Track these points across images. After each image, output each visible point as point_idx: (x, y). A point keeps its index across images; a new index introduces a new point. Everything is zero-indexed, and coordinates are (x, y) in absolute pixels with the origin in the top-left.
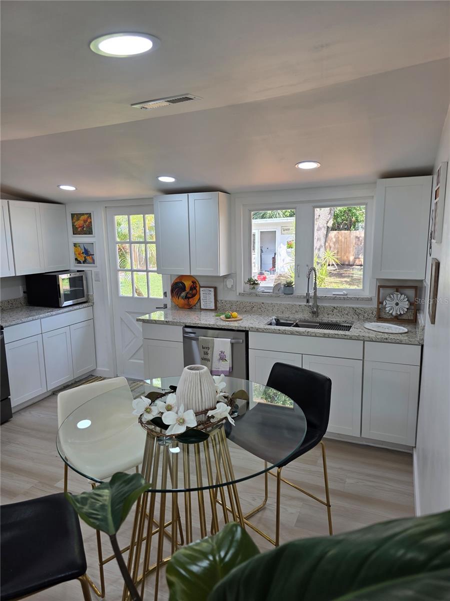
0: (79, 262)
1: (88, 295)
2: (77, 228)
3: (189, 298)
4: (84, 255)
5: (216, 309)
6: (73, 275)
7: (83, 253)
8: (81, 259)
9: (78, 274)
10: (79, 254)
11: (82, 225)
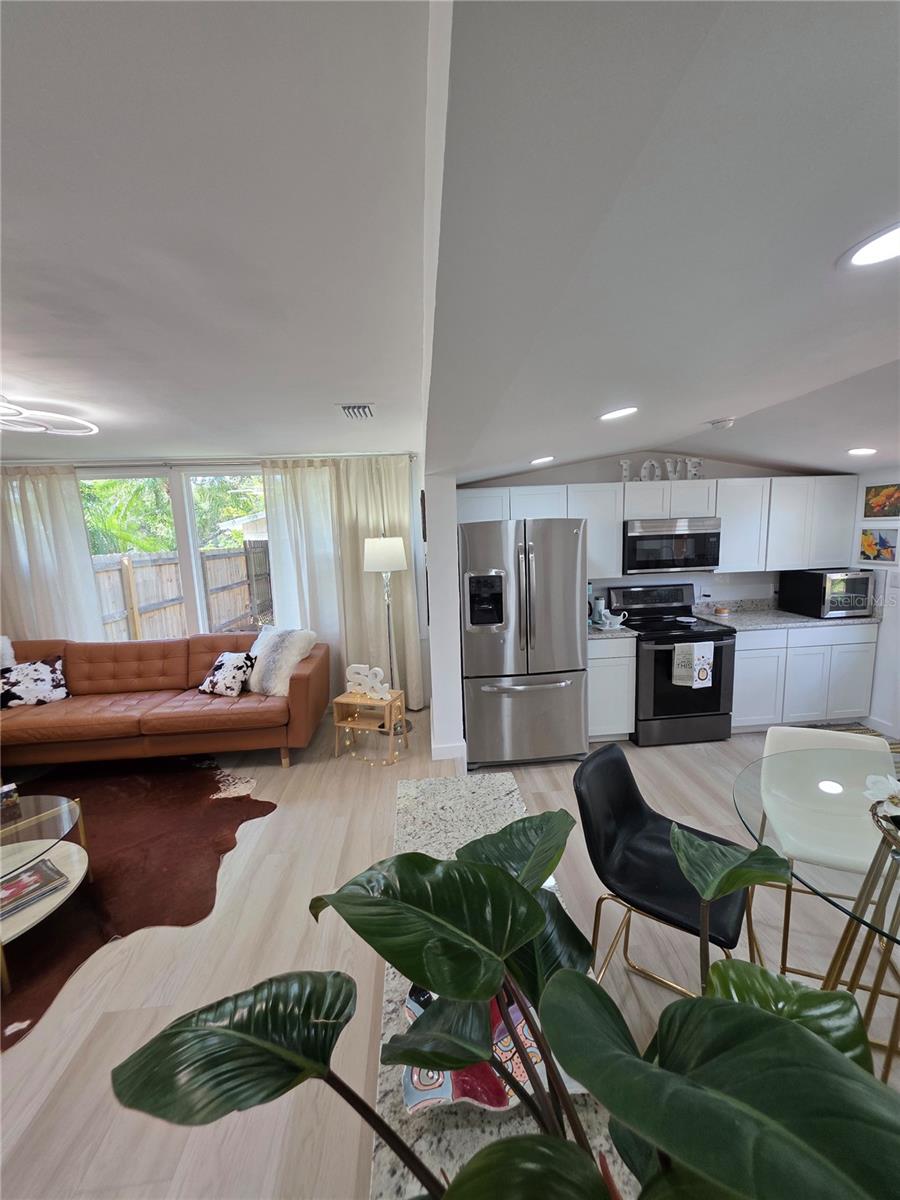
0: (868, 558)
1: (873, 607)
4: (878, 547)
6: (850, 575)
7: (876, 544)
8: (872, 553)
9: (862, 575)
10: (869, 546)
11: (883, 503)
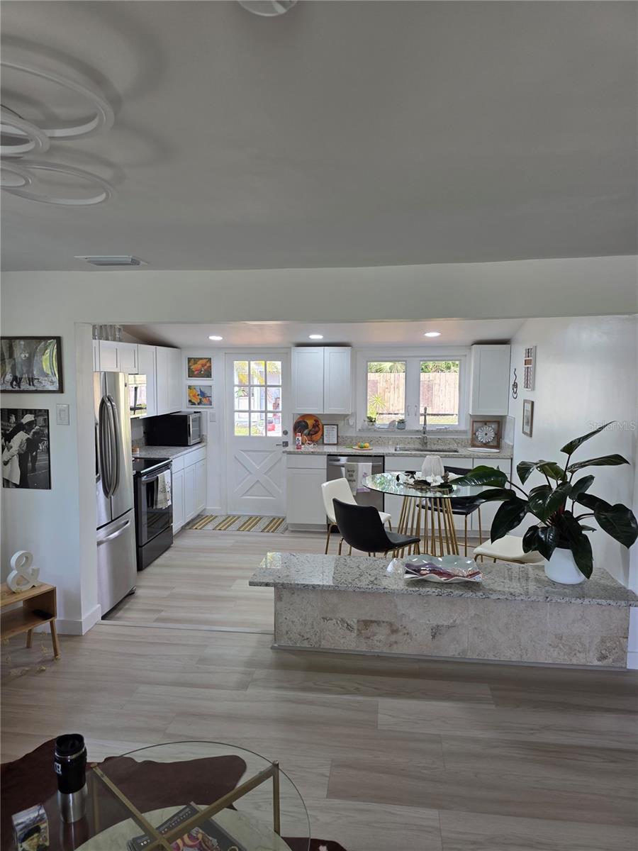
0: (194, 404)
3: (312, 434)
4: (200, 397)
5: (339, 443)
7: (198, 395)
10: (194, 396)
11: (199, 368)
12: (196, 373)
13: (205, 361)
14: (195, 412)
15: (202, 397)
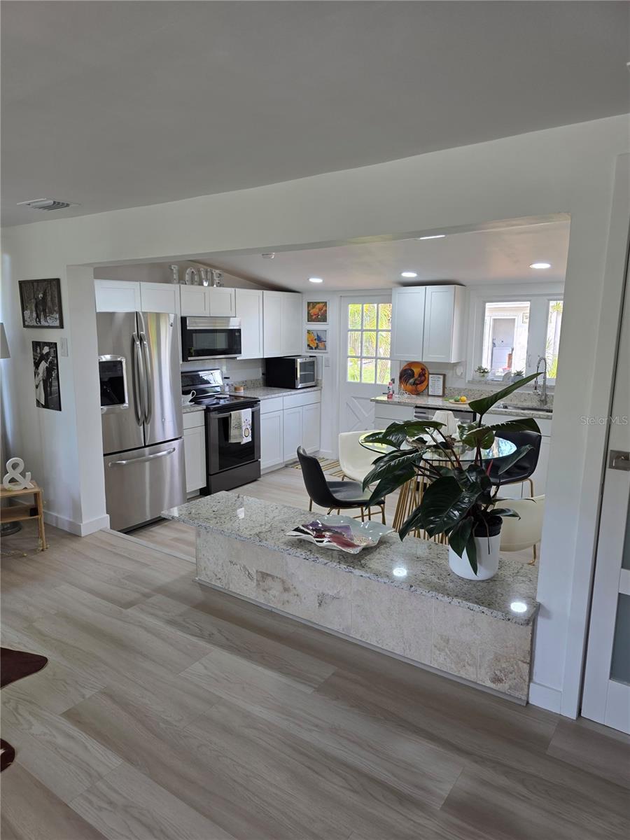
0: (312, 348)
1: (317, 380)
2: (312, 316)
3: (417, 384)
5: (443, 396)
6: (305, 360)
7: (315, 340)
8: (313, 345)
9: (310, 359)
10: (312, 340)
11: (317, 313)
12: (314, 317)
13: (321, 305)
14: (311, 357)
15: (317, 342)
